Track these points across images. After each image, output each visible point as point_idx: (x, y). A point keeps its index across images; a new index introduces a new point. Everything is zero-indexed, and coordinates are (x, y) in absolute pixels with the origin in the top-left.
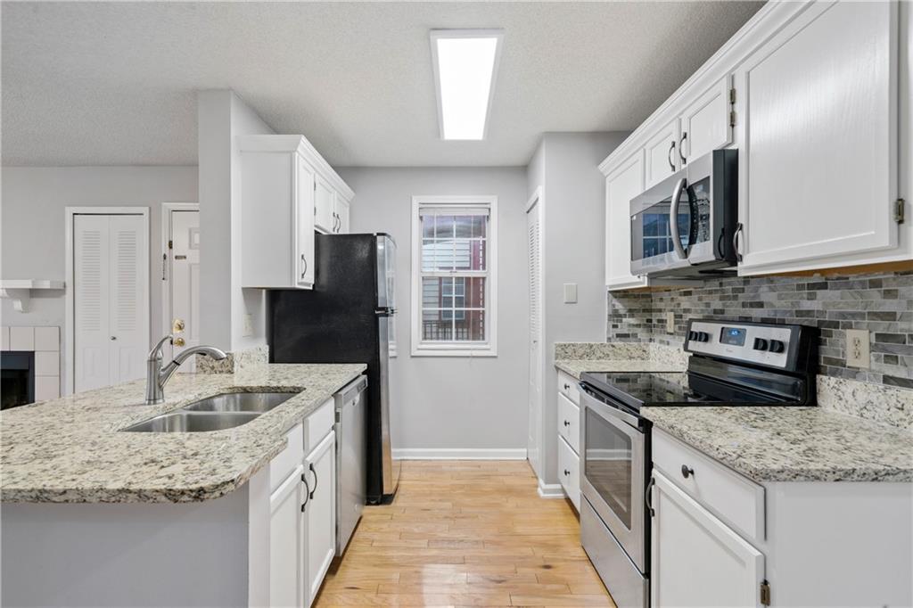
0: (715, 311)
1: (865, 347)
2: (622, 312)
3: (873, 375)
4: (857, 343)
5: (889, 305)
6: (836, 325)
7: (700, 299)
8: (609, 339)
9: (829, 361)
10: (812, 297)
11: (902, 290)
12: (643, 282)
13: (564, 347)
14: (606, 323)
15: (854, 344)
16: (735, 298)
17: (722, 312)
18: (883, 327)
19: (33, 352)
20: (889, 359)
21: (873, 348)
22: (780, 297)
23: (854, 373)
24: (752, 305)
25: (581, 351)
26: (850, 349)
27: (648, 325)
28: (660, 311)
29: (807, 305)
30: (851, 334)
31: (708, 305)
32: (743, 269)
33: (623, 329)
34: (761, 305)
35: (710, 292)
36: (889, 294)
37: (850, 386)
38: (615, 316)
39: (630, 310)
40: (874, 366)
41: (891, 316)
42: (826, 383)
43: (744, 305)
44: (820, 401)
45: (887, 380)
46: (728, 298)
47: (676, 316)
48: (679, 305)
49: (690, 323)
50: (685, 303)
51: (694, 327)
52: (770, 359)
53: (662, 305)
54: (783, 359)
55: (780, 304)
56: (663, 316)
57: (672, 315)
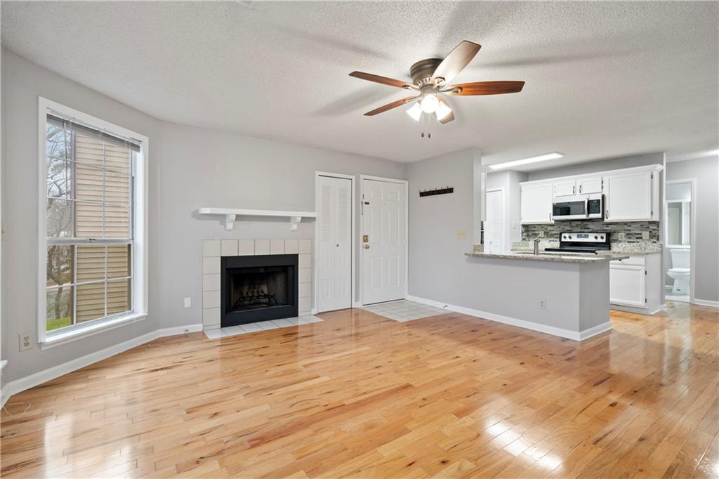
0: (568, 230)
1: (623, 236)
3: (625, 242)
5: (629, 228)
6: (615, 232)
7: (559, 227)
8: (522, 240)
9: (613, 240)
10: (608, 227)
11: (632, 225)
12: (553, 222)
14: (521, 235)
16: (577, 227)
17: (572, 230)
18: (628, 232)
19: (297, 255)
20: (630, 238)
21: (625, 236)
23: (620, 242)
24: (585, 228)
26: (620, 237)
27: (528, 236)
28: (534, 231)
29: (606, 228)
30: (620, 234)
32: (606, 220)
33: (524, 237)
34: (589, 228)
35: (565, 225)
36: (629, 226)
37: (620, 244)
38: (523, 233)
39: (526, 231)
40: (625, 240)
41: (630, 230)
42: (614, 245)
43: (581, 228)
44: (612, 248)
45: (629, 242)
47: (545, 232)
48: (546, 229)
49: (561, 234)
50: (550, 228)
51: (563, 235)
52: (599, 240)
53: (536, 229)
54: (604, 241)
55: (595, 228)
56: (537, 232)
57: (543, 232)
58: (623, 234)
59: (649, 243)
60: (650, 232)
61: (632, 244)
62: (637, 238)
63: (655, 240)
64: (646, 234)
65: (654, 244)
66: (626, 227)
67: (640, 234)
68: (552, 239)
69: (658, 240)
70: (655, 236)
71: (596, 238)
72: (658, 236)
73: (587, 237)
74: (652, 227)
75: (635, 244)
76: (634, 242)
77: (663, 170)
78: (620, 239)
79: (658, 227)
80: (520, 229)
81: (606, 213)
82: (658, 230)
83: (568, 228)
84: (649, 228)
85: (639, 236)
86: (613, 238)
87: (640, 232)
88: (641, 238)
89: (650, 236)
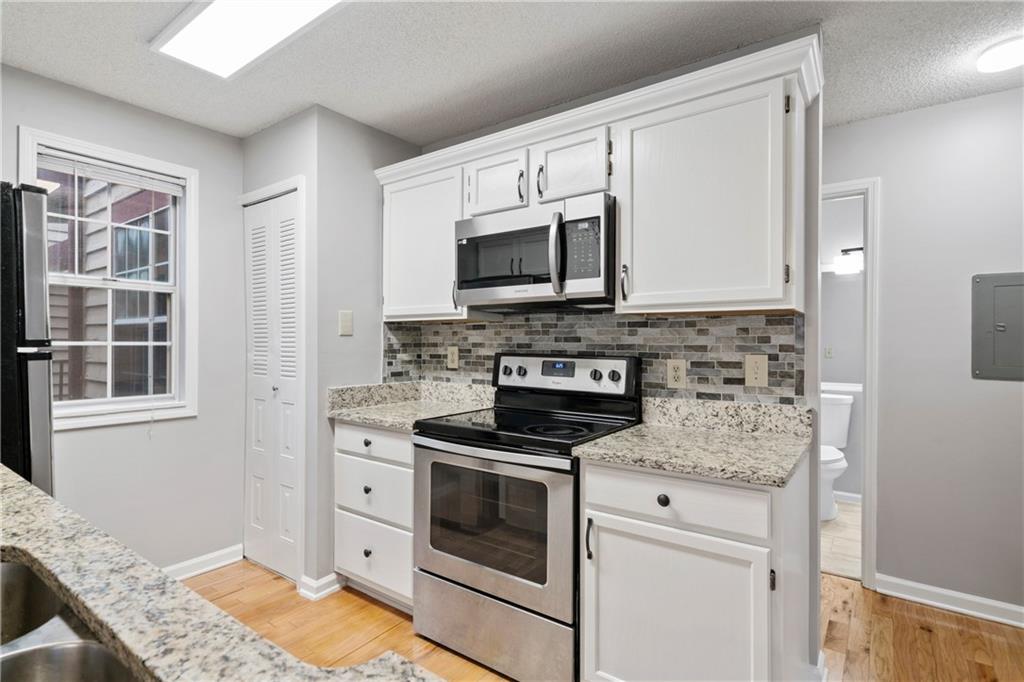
0: (519, 346)
1: (682, 373)
2: (396, 347)
3: (687, 394)
4: (676, 369)
5: (701, 341)
6: (656, 356)
7: (497, 333)
8: (385, 379)
9: (650, 385)
10: (632, 334)
11: (712, 330)
12: (463, 313)
13: (341, 392)
14: (381, 360)
15: (674, 370)
16: (546, 333)
17: (529, 346)
18: (697, 357)
20: (703, 380)
21: (689, 373)
22: (599, 333)
23: (673, 393)
24: (566, 340)
25: (359, 396)
26: (670, 373)
27: (418, 361)
28: (435, 345)
29: (628, 340)
30: (671, 363)
31: (507, 339)
32: (621, 307)
33: (397, 367)
34: (578, 340)
35: (512, 327)
36: (702, 332)
37: (673, 404)
38: (391, 351)
39: (404, 345)
40: (690, 386)
41: (703, 348)
42: (651, 405)
43: (557, 340)
44: (645, 418)
45: (699, 396)
46: (538, 333)
47: (460, 351)
48: (466, 339)
49: (497, 358)
50: (475, 337)
51: (505, 361)
52: (607, 387)
53: (438, 339)
54: (620, 388)
55: (599, 339)
56: (441, 351)
57: (455, 349)
58: (683, 364)
59: (768, 403)
60: (773, 358)
61: (710, 403)
62: (728, 381)
63: (791, 394)
64: (756, 367)
65: (786, 408)
66: (692, 337)
67: (738, 365)
68: (479, 376)
69: (800, 391)
70: (791, 379)
71: (596, 376)
72: (801, 373)
73: (569, 371)
74: (781, 337)
75: (720, 405)
76: (715, 397)
77: (816, 99)
78: (671, 384)
79: (801, 337)
80: (381, 339)
81: (620, 275)
82: (801, 352)
83: (520, 337)
84: (767, 340)
85: (734, 373)
86: (649, 377)
87: (735, 357)
88: (741, 381)
89: (771, 374)
